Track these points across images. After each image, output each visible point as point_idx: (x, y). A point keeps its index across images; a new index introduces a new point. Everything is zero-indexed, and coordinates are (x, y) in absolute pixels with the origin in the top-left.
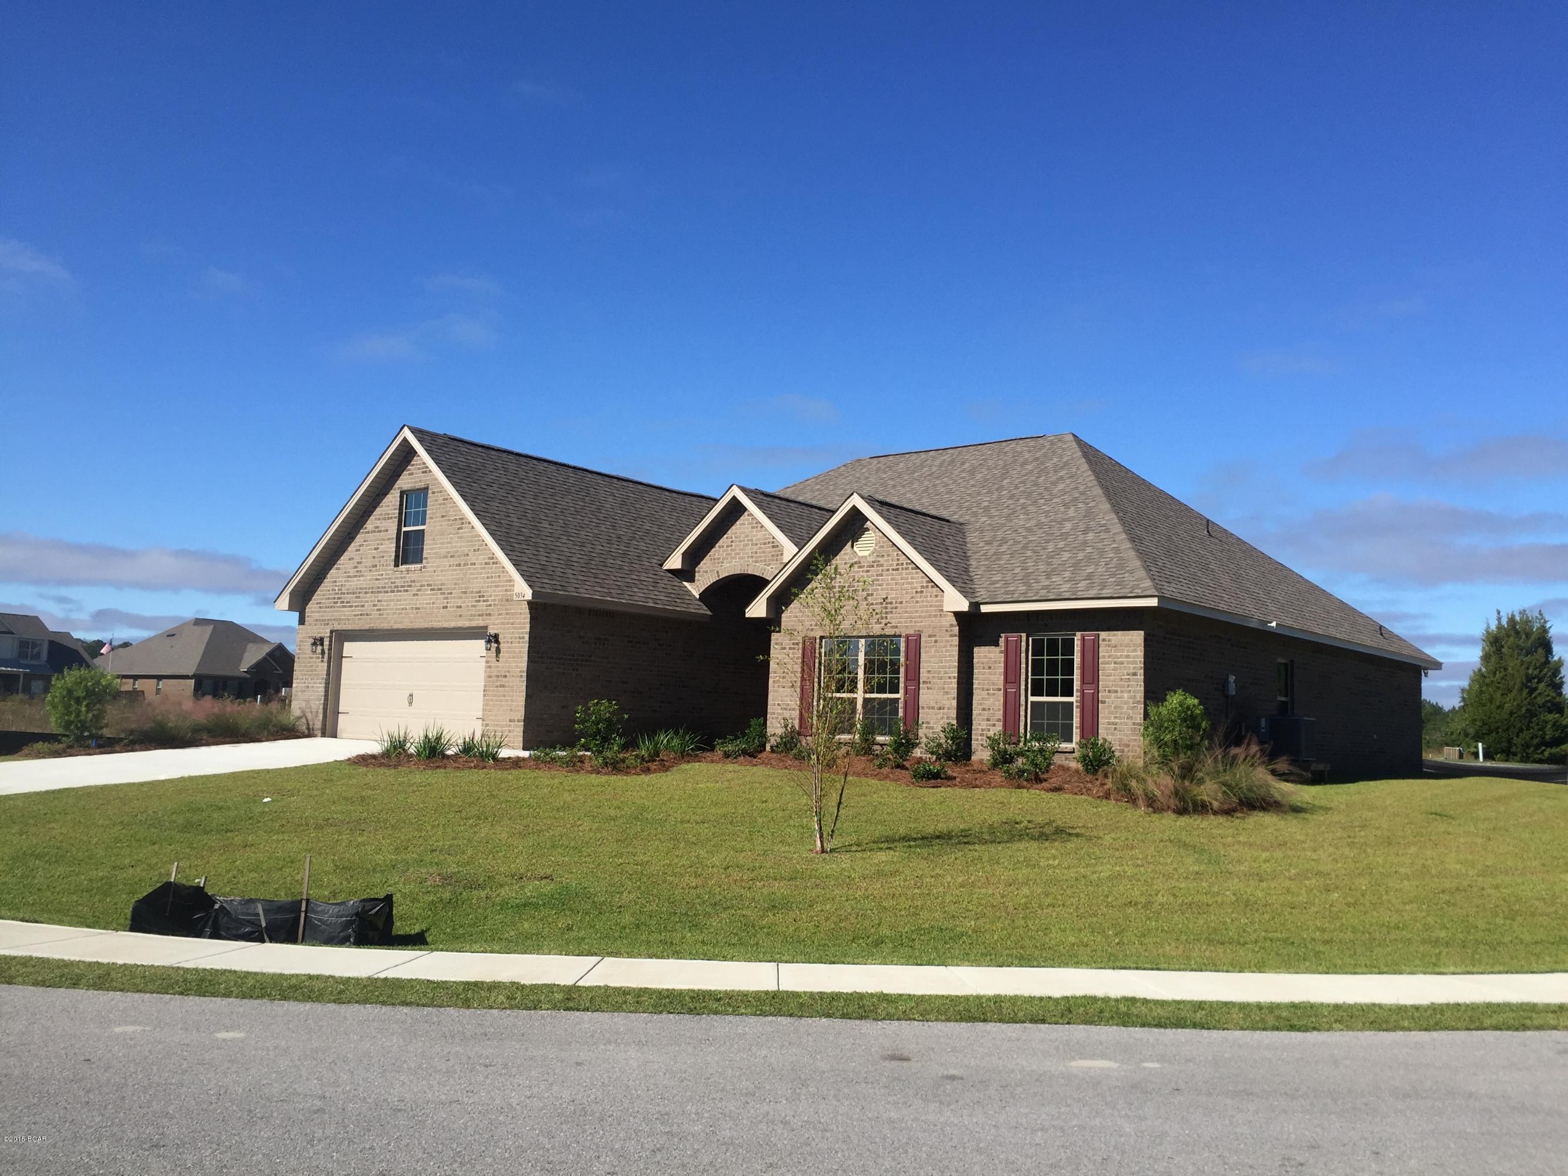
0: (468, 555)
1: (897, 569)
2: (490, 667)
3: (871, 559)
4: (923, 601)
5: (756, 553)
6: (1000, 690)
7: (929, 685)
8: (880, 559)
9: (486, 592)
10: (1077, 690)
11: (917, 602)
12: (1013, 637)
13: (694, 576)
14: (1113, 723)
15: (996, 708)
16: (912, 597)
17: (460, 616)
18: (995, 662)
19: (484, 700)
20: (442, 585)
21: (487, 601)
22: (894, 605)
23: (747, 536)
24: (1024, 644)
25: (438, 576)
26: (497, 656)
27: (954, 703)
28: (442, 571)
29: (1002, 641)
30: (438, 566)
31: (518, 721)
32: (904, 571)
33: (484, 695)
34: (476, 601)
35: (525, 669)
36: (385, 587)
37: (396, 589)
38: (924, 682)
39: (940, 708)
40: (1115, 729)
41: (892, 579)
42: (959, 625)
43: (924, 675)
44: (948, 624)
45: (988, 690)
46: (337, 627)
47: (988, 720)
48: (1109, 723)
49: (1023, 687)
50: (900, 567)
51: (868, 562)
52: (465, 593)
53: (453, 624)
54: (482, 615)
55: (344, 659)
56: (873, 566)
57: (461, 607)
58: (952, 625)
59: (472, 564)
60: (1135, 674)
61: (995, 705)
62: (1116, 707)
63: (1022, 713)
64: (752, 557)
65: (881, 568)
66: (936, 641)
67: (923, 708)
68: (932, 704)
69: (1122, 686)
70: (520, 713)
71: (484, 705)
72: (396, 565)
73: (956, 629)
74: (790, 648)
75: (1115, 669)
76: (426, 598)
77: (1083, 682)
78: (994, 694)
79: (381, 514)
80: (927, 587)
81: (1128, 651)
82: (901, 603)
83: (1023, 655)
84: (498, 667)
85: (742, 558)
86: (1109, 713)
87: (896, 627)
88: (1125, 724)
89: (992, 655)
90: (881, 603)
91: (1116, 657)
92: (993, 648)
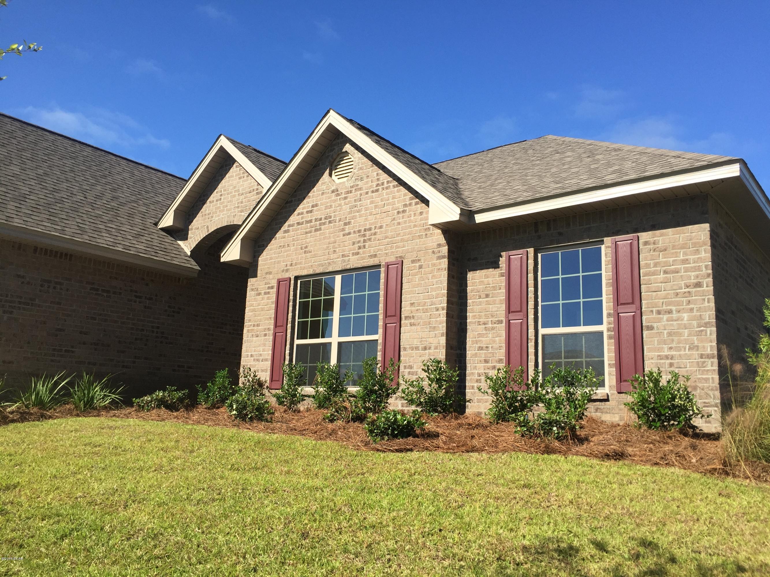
1: (377, 191)
3: (349, 184)
4: (405, 222)
5: (242, 203)
6: (501, 322)
7: (412, 321)
8: (359, 183)
10: (609, 315)
11: (399, 224)
12: (516, 255)
13: (188, 234)
14: (667, 357)
15: (496, 346)
16: (394, 219)
18: (494, 288)
22: (373, 231)
23: (235, 187)
24: (531, 262)
27: (443, 340)
29: (503, 261)
32: (385, 192)
38: (406, 318)
39: (425, 349)
41: (372, 202)
42: (448, 243)
43: (406, 309)
44: (435, 244)
45: (484, 324)
47: (486, 361)
48: (660, 357)
49: (531, 316)
50: (380, 188)
51: (346, 188)
56: (351, 192)
58: (439, 245)
60: (698, 285)
61: (494, 342)
62: (670, 334)
63: (531, 350)
64: (238, 207)
65: (359, 193)
66: (421, 267)
67: (405, 349)
68: (416, 343)
69: (679, 304)
73: (445, 250)
74: (265, 293)
75: (666, 281)
77: (618, 302)
78: (493, 329)
80: (410, 204)
81: (685, 254)
82: (381, 227)
83: (531, 276)
85: (229, 210)
86: (659, 343)
87: (375, 256)
88: (689, 357)
89: (490, 280)
90: (359, 231)
91: (667, 264)
92: (491, 271)
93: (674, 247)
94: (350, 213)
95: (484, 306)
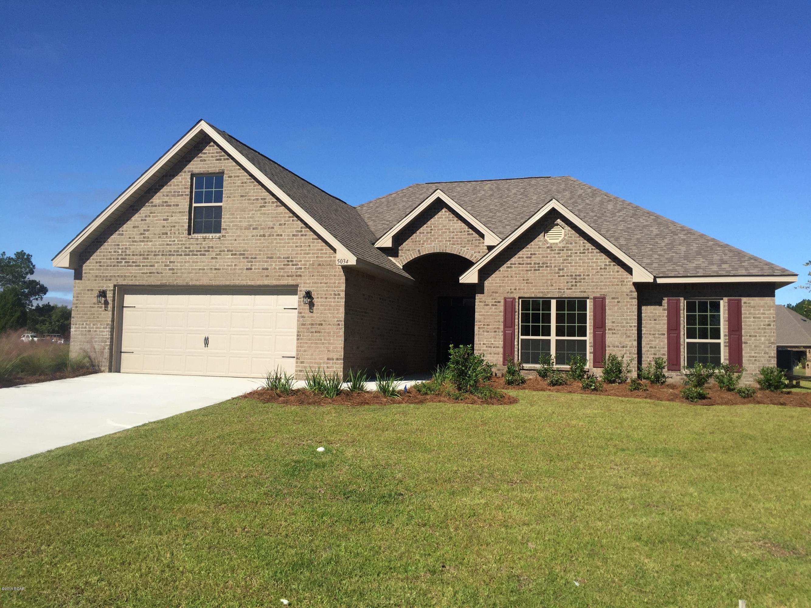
0: (273, 228)
1: (584, 253)
2: (303, 317)
3: (561, 245)
5: (453, 238)
6: (664, 334)
7: (614, 331)
8: (569, 245)
9: (295, 257)
10: (724, 335)
11: (602, 275)
12: (673, 300)
13: (398, 253)
14: (753, 357)
15: (661, 347)
16: (598, 272)
17: (267, 276)
18: (659, 316)
19: (297, 343)
20: (244, 251)
21: (297, 265)
22: (582, 277)
23: (444, 226)
24: (681, 305)
25: (239, 243)
26: (310, 308)
27: (635, 344)
28: (244, 240)
29: (665, 302)
30: (239, 236)
31: (337, 359)
32: (590, 254)
33: (298, 339)
34: (284, 265)
35: (343, 319)
36: (178, 251)
37: (192, 253)
38: (609, 329)
39: (623, 347)
40: (755, 360)
41: (580, 259)
42: (637, 291)
43: (608, 324)
44: (628, 291)
45: (653, 335)
46: (121, 282)
47: (655, 354)
48: (750, 357)
49: (681, 333)
50: (586, 251)
51: (559, 247)
52: (272, 258)
53: (259, 283)
54: (292, 276)
55: (124, 309)
56: (563, 250)
57: (267, 269)
58: (631, 291)
59: (278, 235)
60: (769, 325)
61: (660, 345)
62: (755, 346)
63: (682, 350)
64: (450, 241)
65: (570, 252)
66: (618, 302)
67: (609, 347)
68: (617, 344)
70: (341, 354)
71: (298, 347)
72: (189, 234)
73: (635, 294)
74: (493, 305)
75: (754, 322)
76: (226, 261)
77: (728, 330)
78: (659, 338)
79: (170, 192)
80: (610, 265)
81: (763, 310)
82: (588, 275)
83: (682, 312)
84: (312, 317)
85: (440, 241)
86: (750, 350)
87: (585, 292)
88: (763, 357)
89: (657, 312)
90: (571, 276)
91: (755, 314)
92: (657, 307)
93: (758, 306)
94: (563, 263)
95: (653, 325)
